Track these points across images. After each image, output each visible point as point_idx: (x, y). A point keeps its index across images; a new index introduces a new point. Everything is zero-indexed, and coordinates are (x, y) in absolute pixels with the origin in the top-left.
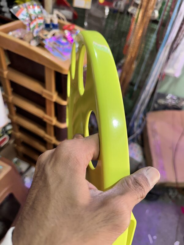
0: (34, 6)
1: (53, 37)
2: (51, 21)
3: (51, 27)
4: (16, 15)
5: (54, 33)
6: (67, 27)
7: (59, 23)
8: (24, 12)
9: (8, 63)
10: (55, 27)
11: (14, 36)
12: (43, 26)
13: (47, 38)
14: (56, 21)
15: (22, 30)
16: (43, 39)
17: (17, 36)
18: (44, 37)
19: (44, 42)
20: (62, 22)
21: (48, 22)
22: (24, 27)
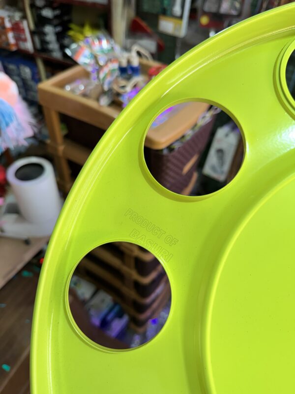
0: (100, 40)
1: (134, 89)
2: (129, 62)
3: (130, 72)
4: (75, 58)
5: (136, 83)
6: (154, 70)
7: (141, 64)
8: (87, 52)
9: (65, 132)
10: (135, 71)
11: (72, 91)
12: (117, 73)
13: (125, 92)
14: (136, 62)
15: (85, 81)
16: (118, 94)
17: (78, 92)
18: (121, 91)
19: (121, 99)
20: (145, 61)
21: (124, 64)
22: (87, 75)
